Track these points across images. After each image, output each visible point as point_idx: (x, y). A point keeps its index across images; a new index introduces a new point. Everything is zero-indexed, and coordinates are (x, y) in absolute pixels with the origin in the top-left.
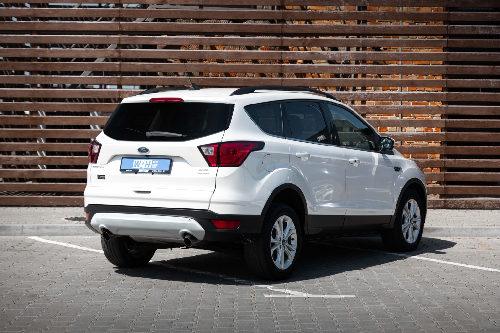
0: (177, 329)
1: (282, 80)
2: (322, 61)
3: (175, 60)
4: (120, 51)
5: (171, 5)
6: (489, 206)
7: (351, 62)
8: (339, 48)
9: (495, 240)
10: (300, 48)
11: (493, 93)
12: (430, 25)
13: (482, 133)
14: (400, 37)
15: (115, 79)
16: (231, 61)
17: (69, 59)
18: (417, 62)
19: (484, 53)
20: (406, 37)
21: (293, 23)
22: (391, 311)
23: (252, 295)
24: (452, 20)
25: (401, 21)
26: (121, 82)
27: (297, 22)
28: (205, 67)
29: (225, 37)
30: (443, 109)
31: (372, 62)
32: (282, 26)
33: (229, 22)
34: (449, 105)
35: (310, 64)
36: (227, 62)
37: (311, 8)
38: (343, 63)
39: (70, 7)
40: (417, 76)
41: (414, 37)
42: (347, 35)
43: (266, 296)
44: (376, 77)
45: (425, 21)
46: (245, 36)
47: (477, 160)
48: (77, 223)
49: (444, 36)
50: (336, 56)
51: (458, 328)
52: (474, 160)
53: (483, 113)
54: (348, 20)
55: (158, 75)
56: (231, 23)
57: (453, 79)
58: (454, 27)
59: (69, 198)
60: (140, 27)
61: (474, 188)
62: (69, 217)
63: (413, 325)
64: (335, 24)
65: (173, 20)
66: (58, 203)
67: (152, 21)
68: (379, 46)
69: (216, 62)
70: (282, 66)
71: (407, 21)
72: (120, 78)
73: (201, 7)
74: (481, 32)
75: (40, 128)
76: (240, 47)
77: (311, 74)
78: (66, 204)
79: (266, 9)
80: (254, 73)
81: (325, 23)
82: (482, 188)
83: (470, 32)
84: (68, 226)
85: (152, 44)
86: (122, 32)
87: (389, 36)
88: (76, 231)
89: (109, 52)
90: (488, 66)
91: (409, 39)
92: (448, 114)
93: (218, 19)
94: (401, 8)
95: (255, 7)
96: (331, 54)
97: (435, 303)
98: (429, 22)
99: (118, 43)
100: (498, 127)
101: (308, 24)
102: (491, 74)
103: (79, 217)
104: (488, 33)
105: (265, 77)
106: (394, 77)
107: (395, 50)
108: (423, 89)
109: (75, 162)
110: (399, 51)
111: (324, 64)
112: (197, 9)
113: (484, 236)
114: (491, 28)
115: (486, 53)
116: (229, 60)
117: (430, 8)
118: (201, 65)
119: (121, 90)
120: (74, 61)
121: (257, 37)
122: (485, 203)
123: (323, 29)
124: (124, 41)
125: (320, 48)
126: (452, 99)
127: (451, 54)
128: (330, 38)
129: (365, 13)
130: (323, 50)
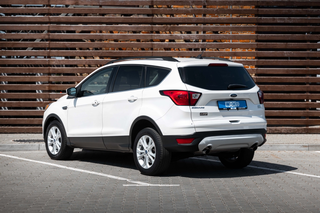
0: (61, 204)
1: (152, 52)
2: (181, 40)
3: (87, 40)
4: (49, 34)
5: (85, 5)
6: (284, 132)
7: (200, 41)
8: (192, 32)
9: (283, 152)
10: (167, 32)
11: (286, 60)
12: (250, 17)
13: (280, 85)
14: (231, 25)
15: (46, 52)
16: (123, 41)
17: (19, 40)
18: (242, 41)
19: (280, 35)
20: (234, 24)
21: (162, 16)
22: (198, 193)
23: (116, 185)
24: (260, 14)
25: (231, 15)
26: (50, 54)
27: (165, 15)
28: (103, 44)
29: (119, 25)
30: (255, 70)
31: (213, 41)
32: (152, 18)
33: (121, 16)
34: (258, 68)
35: (173, 42)
36: (120, 41)
37: (174, 7)
38: (194, 42)
39: (19, 6)
40: (242, 50)
41: (240, 25)
42: (197, 24)
43: (124, 185)
44: (216, 50)
45: (246, 15)
46: (131, 25)
47: (277, 102)
48: (19, 143)
49: (256, 24)
50: (187, 37)
51: (234, 202)
52: (275, 102)
53: (280, 73)
54: (197, 14)
55: (76, 50)
56: (123, 17)
57: (261, 52)
58: (261, 18)
59: (17, 128)
60: (62, 19)
61: (275, 120)
62: (15, 140)
63: (208, 201)
64: (189, 16)
65: (86, 15)
66: (10, 131)
67: (72, 16)
68: (217, 31)
69: (113, 41)
70: (152, 43)
71: (235, 15)
72: (49, 52)
73: (101, 6)
74: (278, 22)
75: (3, 84)
76: (128, 31)
77: (174, 49)
78: (16, 132)
79: (145, 7)
80: (138, 48)
81: (183, 16)
82: (280, 120)
83: (272, 22)
84: (13, 145)
85: (70, 30)
86: (51, 23)
87: (223, 24)
88: (18, 148)
89: (42, 35)
90: (283, 43)
91: (236, 26)
92: (258, 73)
93: (114, 14)
94: (231, 6)
95: (138, 6)
96: (184, 36)
97: (227, 188)
98: (249, 15)
99: (48, 30)
100: (289, 82)
101: (172, 17)
102: (285, 48)
103: (22, 139)
104: (283, 22)
105: (145, 50)
106: (227, 50)
107: (228, 33)
108: (245, 58)
109: (21, 105)
110: (230, 34)
111: (182, 42)
112: (98, 7)
113: (277, 150)
114: (285, 19)
115: (282, 35)
116: (121, 40)
117: (250, 7)
118: (101, 43)
119: (50, 59)
120: (21, 41)
121: (139, 25)
122: (281, 130)
123: (178, 20)
124: (52, 28)
125: (179, 32)
126: (260, 64)
127: (259, 35)
128: (186, 25)
129: (205, 9)
130: (182, 33)
